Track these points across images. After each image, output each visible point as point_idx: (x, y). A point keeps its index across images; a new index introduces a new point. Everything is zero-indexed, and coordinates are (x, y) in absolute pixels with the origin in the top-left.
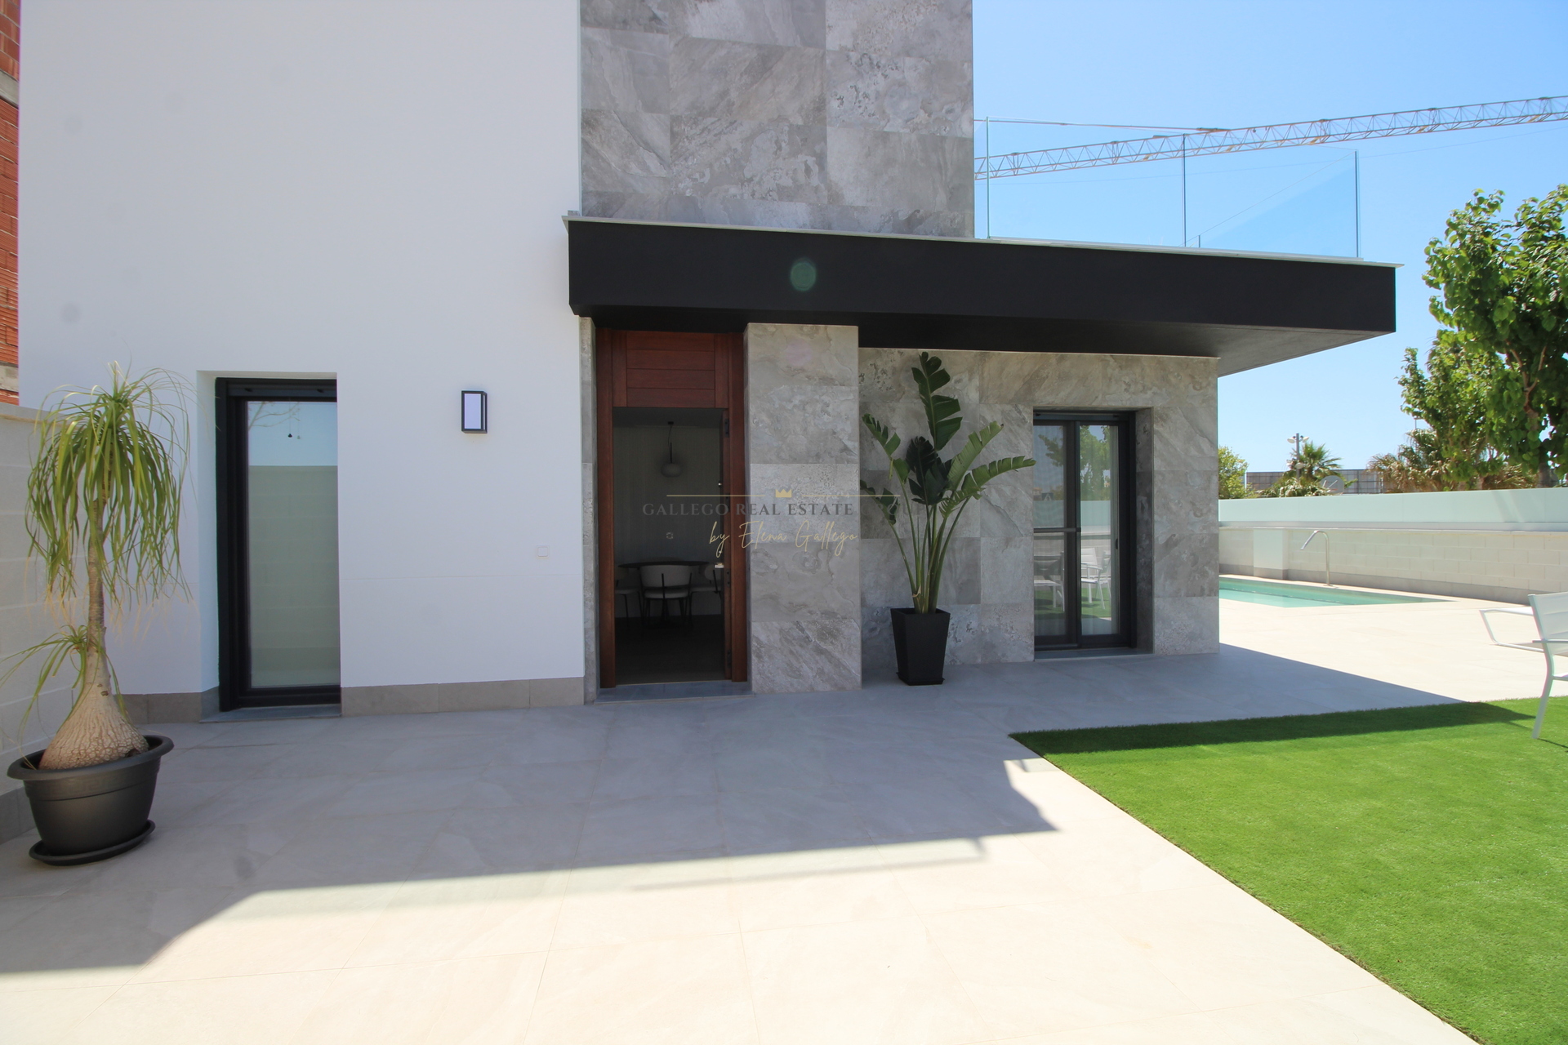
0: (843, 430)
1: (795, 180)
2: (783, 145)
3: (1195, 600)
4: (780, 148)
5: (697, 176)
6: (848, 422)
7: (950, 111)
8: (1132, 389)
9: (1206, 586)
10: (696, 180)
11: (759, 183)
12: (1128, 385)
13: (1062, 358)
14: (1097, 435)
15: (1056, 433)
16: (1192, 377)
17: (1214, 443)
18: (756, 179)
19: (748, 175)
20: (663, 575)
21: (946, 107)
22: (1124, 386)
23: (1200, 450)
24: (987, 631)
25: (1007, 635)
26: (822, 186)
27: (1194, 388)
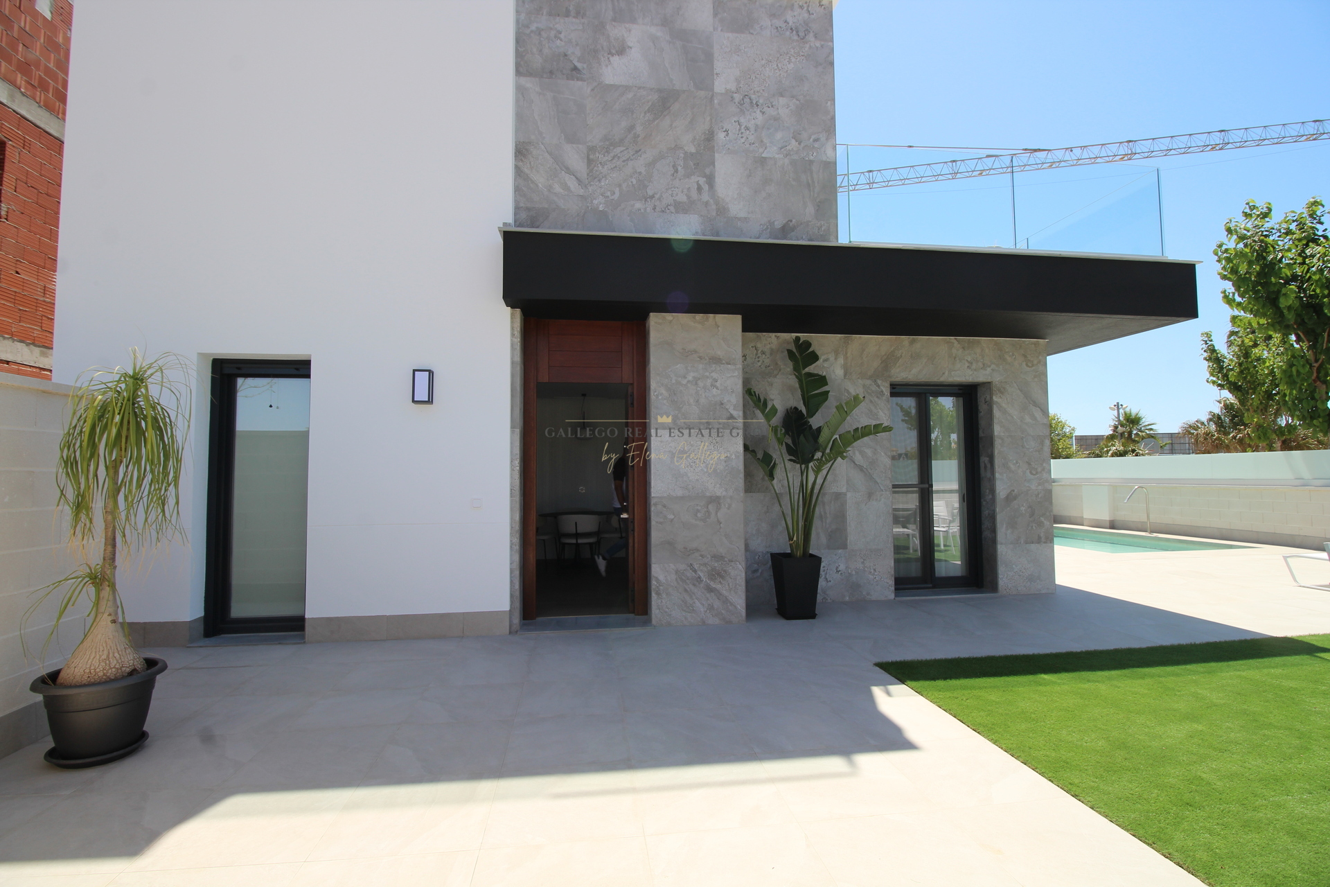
0: (729, 401)
1: (689, 197)
2: (679, 168)
3: (1033, 547)
4: (676, 171)
5: (609, 194)
6: (734, 395)
7: (816, 140)
8: (974, 366)
9: (1042, 535)
10: (608, 197)
11: (659, 199)
12: (971, 363)
13: (914, 341)
14: (946, 405)
15: (910, 403)
16: (1025, 356)
17: (1045, 412)
18: (657, 196)
19: (650, 193)
20: (576, 523)
21: (813, 137)
22: (967, 364)
23: (1034, 418)
24: (854, 573)
25: (871, 577)
26: (711, 201)
27: (1027, 365)
